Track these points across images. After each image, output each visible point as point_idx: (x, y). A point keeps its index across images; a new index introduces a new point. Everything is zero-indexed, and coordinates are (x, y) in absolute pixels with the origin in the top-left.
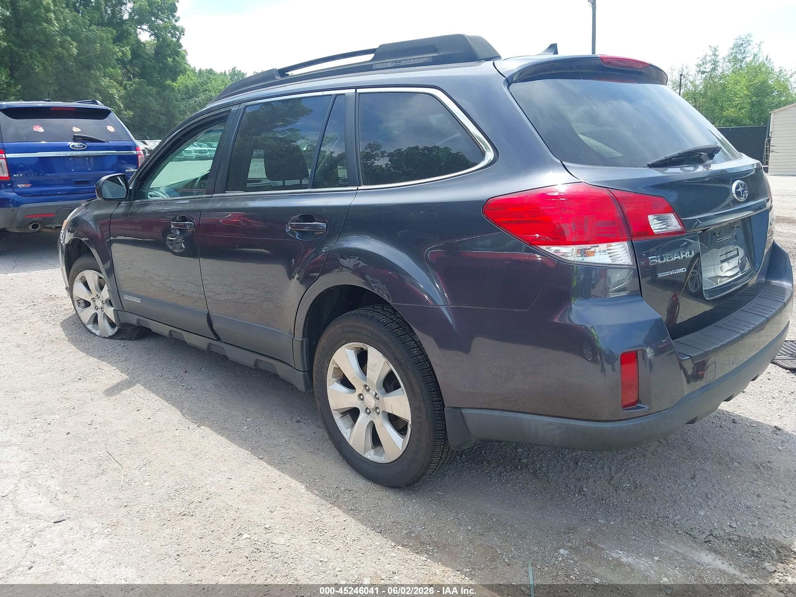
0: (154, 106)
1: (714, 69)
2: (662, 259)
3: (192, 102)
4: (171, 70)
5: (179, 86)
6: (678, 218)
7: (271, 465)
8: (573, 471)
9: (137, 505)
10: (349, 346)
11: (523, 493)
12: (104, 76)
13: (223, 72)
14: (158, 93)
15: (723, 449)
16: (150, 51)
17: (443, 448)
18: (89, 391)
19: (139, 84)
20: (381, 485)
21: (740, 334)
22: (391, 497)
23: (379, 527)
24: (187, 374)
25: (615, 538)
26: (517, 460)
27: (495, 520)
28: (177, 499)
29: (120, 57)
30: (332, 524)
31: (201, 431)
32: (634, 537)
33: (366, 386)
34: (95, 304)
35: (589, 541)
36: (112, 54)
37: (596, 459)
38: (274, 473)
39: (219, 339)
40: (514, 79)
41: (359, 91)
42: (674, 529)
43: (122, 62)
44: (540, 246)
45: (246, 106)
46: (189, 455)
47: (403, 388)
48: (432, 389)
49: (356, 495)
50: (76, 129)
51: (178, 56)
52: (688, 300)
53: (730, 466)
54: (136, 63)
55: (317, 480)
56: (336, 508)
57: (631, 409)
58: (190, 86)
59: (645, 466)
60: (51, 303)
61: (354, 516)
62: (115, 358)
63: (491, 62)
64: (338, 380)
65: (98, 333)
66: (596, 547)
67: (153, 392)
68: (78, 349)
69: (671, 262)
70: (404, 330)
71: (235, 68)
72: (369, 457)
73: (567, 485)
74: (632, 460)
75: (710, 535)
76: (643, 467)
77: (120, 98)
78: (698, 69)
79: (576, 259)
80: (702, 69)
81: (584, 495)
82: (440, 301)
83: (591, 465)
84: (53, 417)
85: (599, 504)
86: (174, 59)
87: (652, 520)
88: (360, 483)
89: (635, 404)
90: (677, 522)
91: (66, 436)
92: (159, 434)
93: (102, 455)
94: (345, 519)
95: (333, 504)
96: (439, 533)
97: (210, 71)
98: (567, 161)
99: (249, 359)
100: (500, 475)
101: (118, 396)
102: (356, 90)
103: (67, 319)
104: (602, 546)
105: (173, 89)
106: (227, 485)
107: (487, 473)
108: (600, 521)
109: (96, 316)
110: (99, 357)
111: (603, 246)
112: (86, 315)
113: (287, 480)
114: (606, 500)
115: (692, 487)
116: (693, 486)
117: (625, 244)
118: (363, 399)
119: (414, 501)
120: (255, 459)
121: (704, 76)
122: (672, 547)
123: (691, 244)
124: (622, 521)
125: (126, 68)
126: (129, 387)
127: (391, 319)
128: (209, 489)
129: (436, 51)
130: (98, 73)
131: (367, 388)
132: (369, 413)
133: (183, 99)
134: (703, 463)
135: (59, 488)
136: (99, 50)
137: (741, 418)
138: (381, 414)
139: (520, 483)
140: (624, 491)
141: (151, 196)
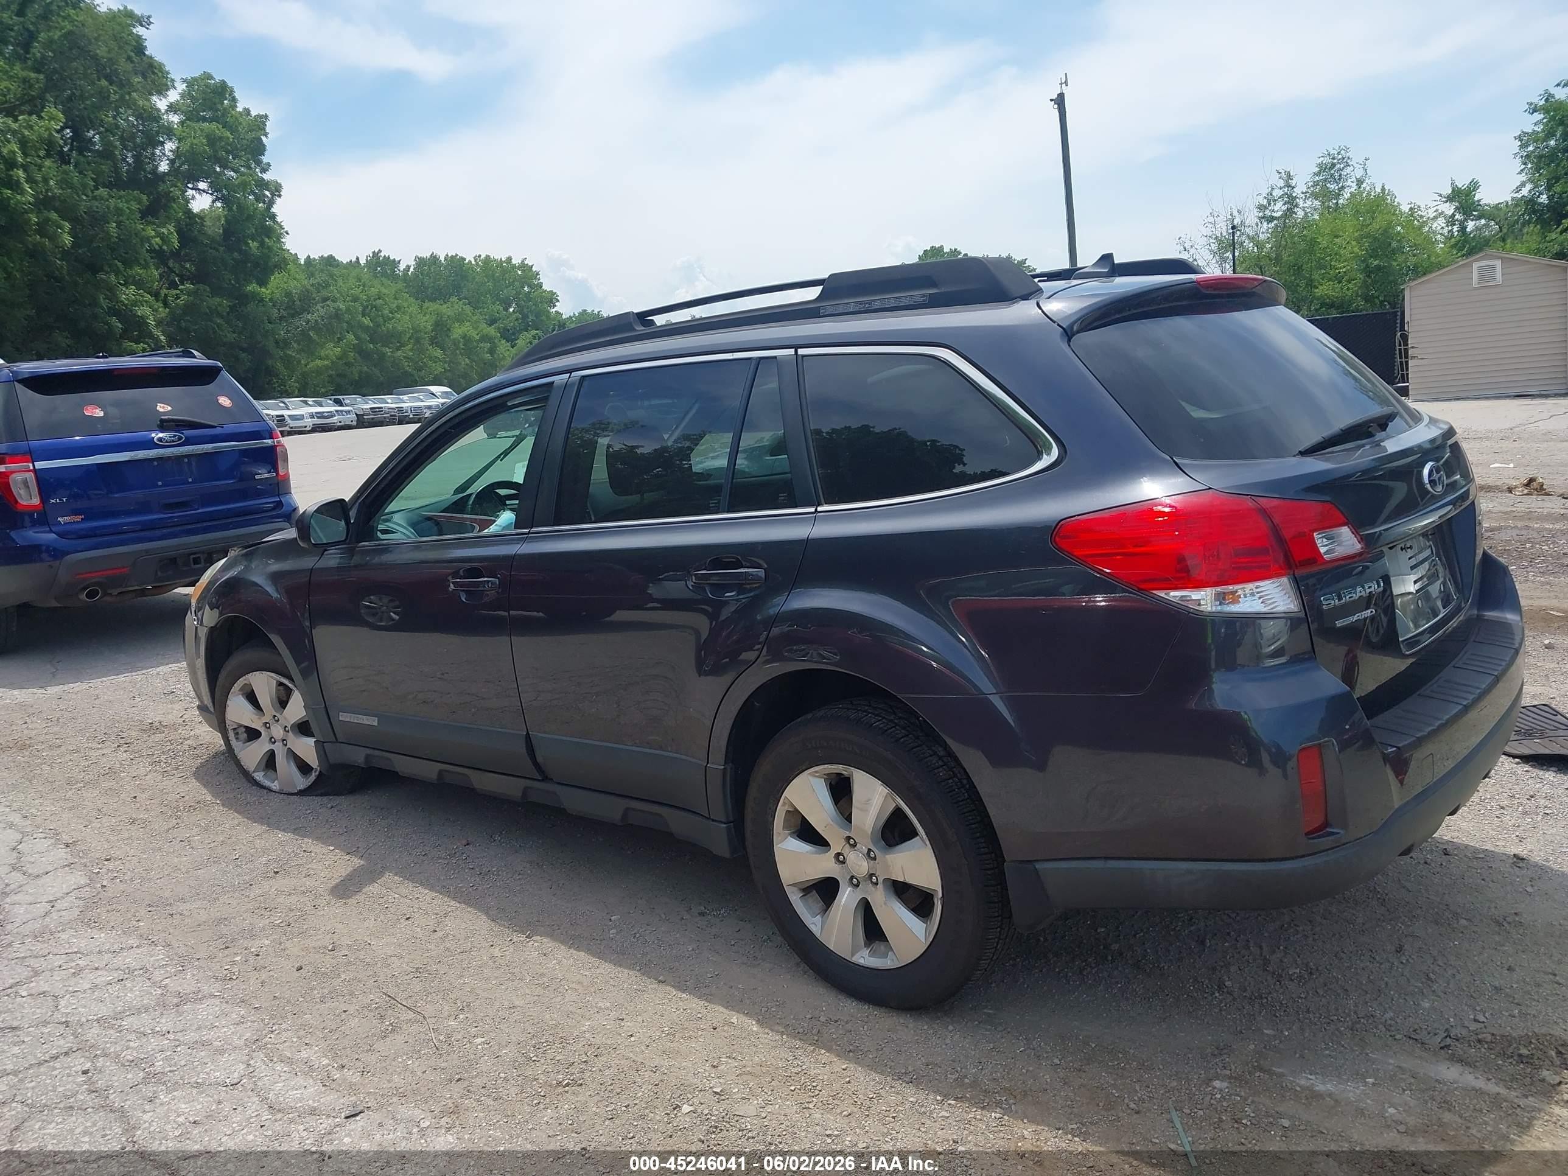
0: (226, 336)
1: (1289, 213)
2: (1340, 599)
3: (300, 322)
4: (256, 265)
5: (273, 293)
6: (1355, 531)
7: (684, 991)
8: (1200, 957)
9: (476, 1076)
10: (816, 772)
11: (1127, 999)
12: (126, 284)
13: (354, 260)
14: (232, 308)
15: (1438, 900)
16: (214, 229)
17: (1000, 932)
18: (303, 893)
19: (194, 293)
20: (886, 1007)
21: (1461, 707)
22: (911, 1026)
23: (906, 1073)
24: (470, 847)
25: (1297, 1055)
26: (1102, 947)
27: (1093, 1045)
28: (542, 1061)
29: (157, 247)
30: (826, 1077)
31: (536, 944)
32: (1327, 1052)
33: (848, 838)
34: (269, 734)
35: (1256, 1064)
36: (142, 240)
37: (1233, 933)
38: (696, 1004)
39: (546, 778)
40: (1075, 328)
41: (801, 351)
42: (1389, 1033)
43: (160, 256)
44: (1154, 592)
45: (584, 377)
46: (533, 987)
47: (925, 837)
48: (978, 834)
49: (849, 1027)
50: (163, 408)
51: (269, 237)
52: (1368, 655)
53: (1455, 926)
54: (186, 255)
55: (773, 1009)
56: (823, 1051)
57: (1319, 837)
58: (294, 291)
59: (1316, 937)
60: (158, 737)
61: (857, 1061)
62: (324, 830)
63: (1033, 302)
64: (794, 833)
65: (275, 786)
66: (1269, 1072)
67: (422, 884)
68: (248, 818)
69: (1354, 601)
70: (917, 738)
71: (380, 251)
72: (862, 961)
73: (1196, 980)
74: (1292, 930)
75: (1446, 1037)
76: (1314, 940)
77: (159, 323)
78: (1261, 214)
79: (1214, 609)
80: (1268, 213)
81: (1228, 992)
82: (986, 686)
83: (1227, 944)
84: (258, 943)
85: (1257, 1005)
86: (262, 244)
87: (1350, 1023)
88: (850, 1008)
89: (1320, 830)
90: (1389, 1022)
91: (298, 974)
92: (464, 956)
93: (377, 1000)
94: (844, 1067)
95: (816, 1044)
96: (1008, 1073)
97: (330, 261)
98: (1179, 456)
99: (610, 809)
100: (1081, 972)
101: (360, 897)
102: (796, 352)
103: (202, 766)
104: (1281, 1070)
105: (262, 300)
106: (620, 1031)
107: (1059, 973)
108: (1265, 1031)
109: (271, 755)
110: (296, 831)
111: (1249, 587)
112: (251, 755)
113: (719, 1013)
114: (1266, 998)
115: (1402, 966)
116: (1402, 963)
117: (1285, 580)
118: (843, 862)
119: (951, 1028)
120: (652, 985)
121: (1272, 225)
122: (1391, 1061)
123: (1367, 567)
124: (1302, 1030)
125: (166, 265)
126: (373, 881)
127: (891, 721)
128: (592, 1039)
129: (934, 285)
130: (113, 278)
131: (852, 842)
132: (857, 886)
133: (281, 318)
134: (1409, 926)
135: (327, 1061)
136: (116, 235)
137: (1457, 846)
138: (880, 886)
139: (1117, 983)
140: (1292, 980)
141: (384, 532)
